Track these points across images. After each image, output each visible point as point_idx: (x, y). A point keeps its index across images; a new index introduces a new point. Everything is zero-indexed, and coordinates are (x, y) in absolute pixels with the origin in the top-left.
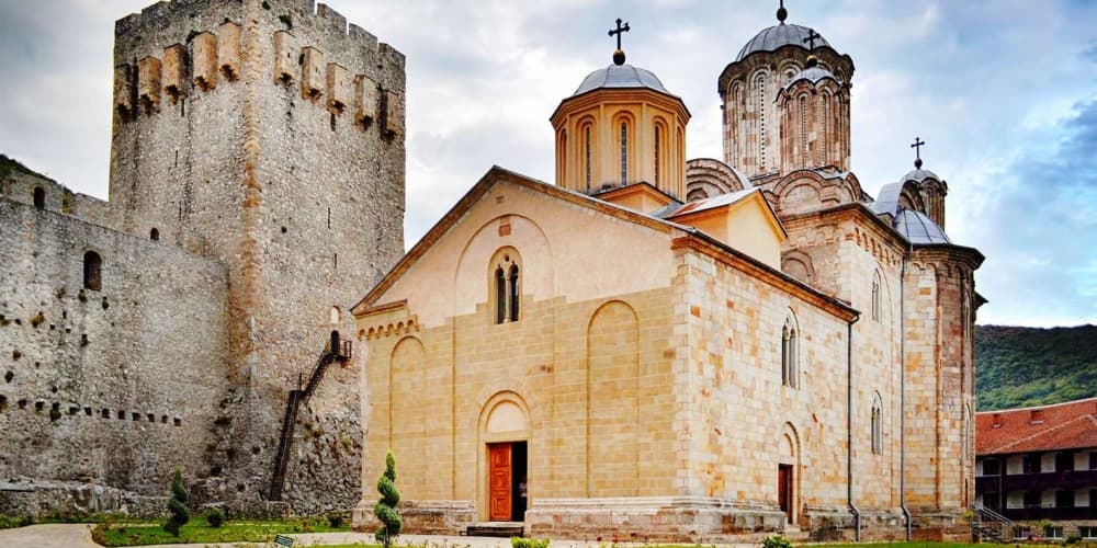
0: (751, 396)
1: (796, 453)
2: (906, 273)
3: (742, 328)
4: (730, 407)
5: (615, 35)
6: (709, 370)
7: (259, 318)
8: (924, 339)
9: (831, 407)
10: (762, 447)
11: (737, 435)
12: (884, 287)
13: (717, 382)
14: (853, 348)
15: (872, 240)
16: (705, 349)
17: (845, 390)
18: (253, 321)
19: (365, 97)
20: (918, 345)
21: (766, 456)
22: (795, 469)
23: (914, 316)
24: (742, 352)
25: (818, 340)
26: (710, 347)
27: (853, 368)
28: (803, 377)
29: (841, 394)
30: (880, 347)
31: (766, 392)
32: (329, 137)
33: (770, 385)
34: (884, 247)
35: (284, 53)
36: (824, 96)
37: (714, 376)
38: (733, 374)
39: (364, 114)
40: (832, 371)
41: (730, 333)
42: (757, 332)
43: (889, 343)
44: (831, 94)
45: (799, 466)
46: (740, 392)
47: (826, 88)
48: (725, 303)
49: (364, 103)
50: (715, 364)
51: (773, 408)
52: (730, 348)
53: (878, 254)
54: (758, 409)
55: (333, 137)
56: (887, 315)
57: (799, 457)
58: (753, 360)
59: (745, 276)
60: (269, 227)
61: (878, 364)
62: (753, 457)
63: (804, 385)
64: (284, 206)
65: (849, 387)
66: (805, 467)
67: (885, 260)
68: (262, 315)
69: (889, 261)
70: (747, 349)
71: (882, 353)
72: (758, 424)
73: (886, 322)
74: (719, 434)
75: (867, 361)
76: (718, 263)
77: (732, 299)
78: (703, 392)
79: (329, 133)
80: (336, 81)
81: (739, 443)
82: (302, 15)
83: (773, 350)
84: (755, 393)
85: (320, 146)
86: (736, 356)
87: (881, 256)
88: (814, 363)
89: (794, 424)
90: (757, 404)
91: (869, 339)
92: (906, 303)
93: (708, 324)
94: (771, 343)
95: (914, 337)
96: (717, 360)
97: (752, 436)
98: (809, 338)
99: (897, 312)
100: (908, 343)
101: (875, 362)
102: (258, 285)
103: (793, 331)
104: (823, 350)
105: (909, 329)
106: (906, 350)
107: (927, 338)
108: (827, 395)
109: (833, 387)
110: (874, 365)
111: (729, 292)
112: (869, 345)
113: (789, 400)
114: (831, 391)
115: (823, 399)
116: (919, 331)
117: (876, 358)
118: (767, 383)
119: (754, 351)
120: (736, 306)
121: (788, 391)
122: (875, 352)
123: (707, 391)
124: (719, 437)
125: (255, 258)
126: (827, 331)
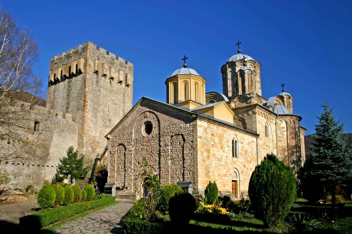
0: (221, 161)
1: (238, 177)
2: (277, 122)
3: (217, 141)
4: (213, 164)
5: (184, 60)
6: (205, 154)
7: (86, 138)
8: (283, 142)
9: (251, 163)
10: (225, 175)
11: (216, 172)
12: (269, 127)
13: (208, 157)
14: (258, 145)
15: (264, 114)
16: (204, 148)
17: (256, 158)
18: (84, 139)
19: (120, 76)
20: (282, 143)
21: (227, 178)
22: (238, 182)
23: (280, 135)
24: (217, 148)
25: (245, 143)
26: (206, 147)
27: (258, 151)
28: (240, 154)
29: (255, 159)
30: (268, 144)
31: (227, 159)
32: (109, 87)
33: (228, 157)
34: (268, 115)
35: (96, 65)
36: (248, 74)
37: (207, 156)
38: (214, 155)
39: (120, 80)
40: (251, 152)
41: (213, 143)
42: (223, 142)
43: (272, 143)
44: (250, 73)
45: (240, 180)
46: (217, 160)
47: (249, 72)
48: (211, 134)
49: (120, 77)
50: (207, 152)
51: (229, 164)
52: (213, 147)
53: (266, 118)
54: (224, 165)
55: (110, 87)
56: (271, 135)
57: (239, 178)
58: (221, 150)
59: (218, 126)
60: (90, 112)
61: (268, 149)
62: (222, 179)
63: (240, 157)
64: (95, 106)
65: (257, 157)
66: (242, 181)
67: (269, 119)
68: (87, 137)
69: (270, 119)
70: (219, 147)
71: (269, 146)
72: (224, 169)
73: (270, 137)
74: (209, 172)
75: (264, 149)
76: (208, 123)
77: (213, 133)
78: (203, 161)
79: (109, 86)
80: (112, 72)
81: (217, 175)
82: (102, 55)
83: (229, 147)
84: (222, 160)
85: (106, 89)
86: (215, 149)
87: (268, 118)
88: (244, 150)
89: (237, 168)
90: (223, 163)
91: (264, 142)
92: (277, 131)
93: (205, 141)
94: (228, 145)
95: (280, 141)
96: (208, 151)
97: (221, 173)
98: (242, 143)
99: (274, 134)
100: (279, 143)
101: (267, 149)
102: (86, 129)
103: (236, 141)
104: (247, 146)
105: (279, 139)
106: (278, 145)
107: (284, 141)
108: (249, 159)
109: (251, 157)
110: (266, 150)
111: (212, 131)
112: (264, 144)
113: (235, 161)
114: (251, 158)
115: (248, 160)
116: (282, 139)
117: (267, 148)
118: (227, 157)
119: (222, 148)
120: (215, 135)
121: (235, 159)
122: (267, 146)
123: (205, 160)
124: (209, 173)
125: (85, 121)
126: (248, 141)
